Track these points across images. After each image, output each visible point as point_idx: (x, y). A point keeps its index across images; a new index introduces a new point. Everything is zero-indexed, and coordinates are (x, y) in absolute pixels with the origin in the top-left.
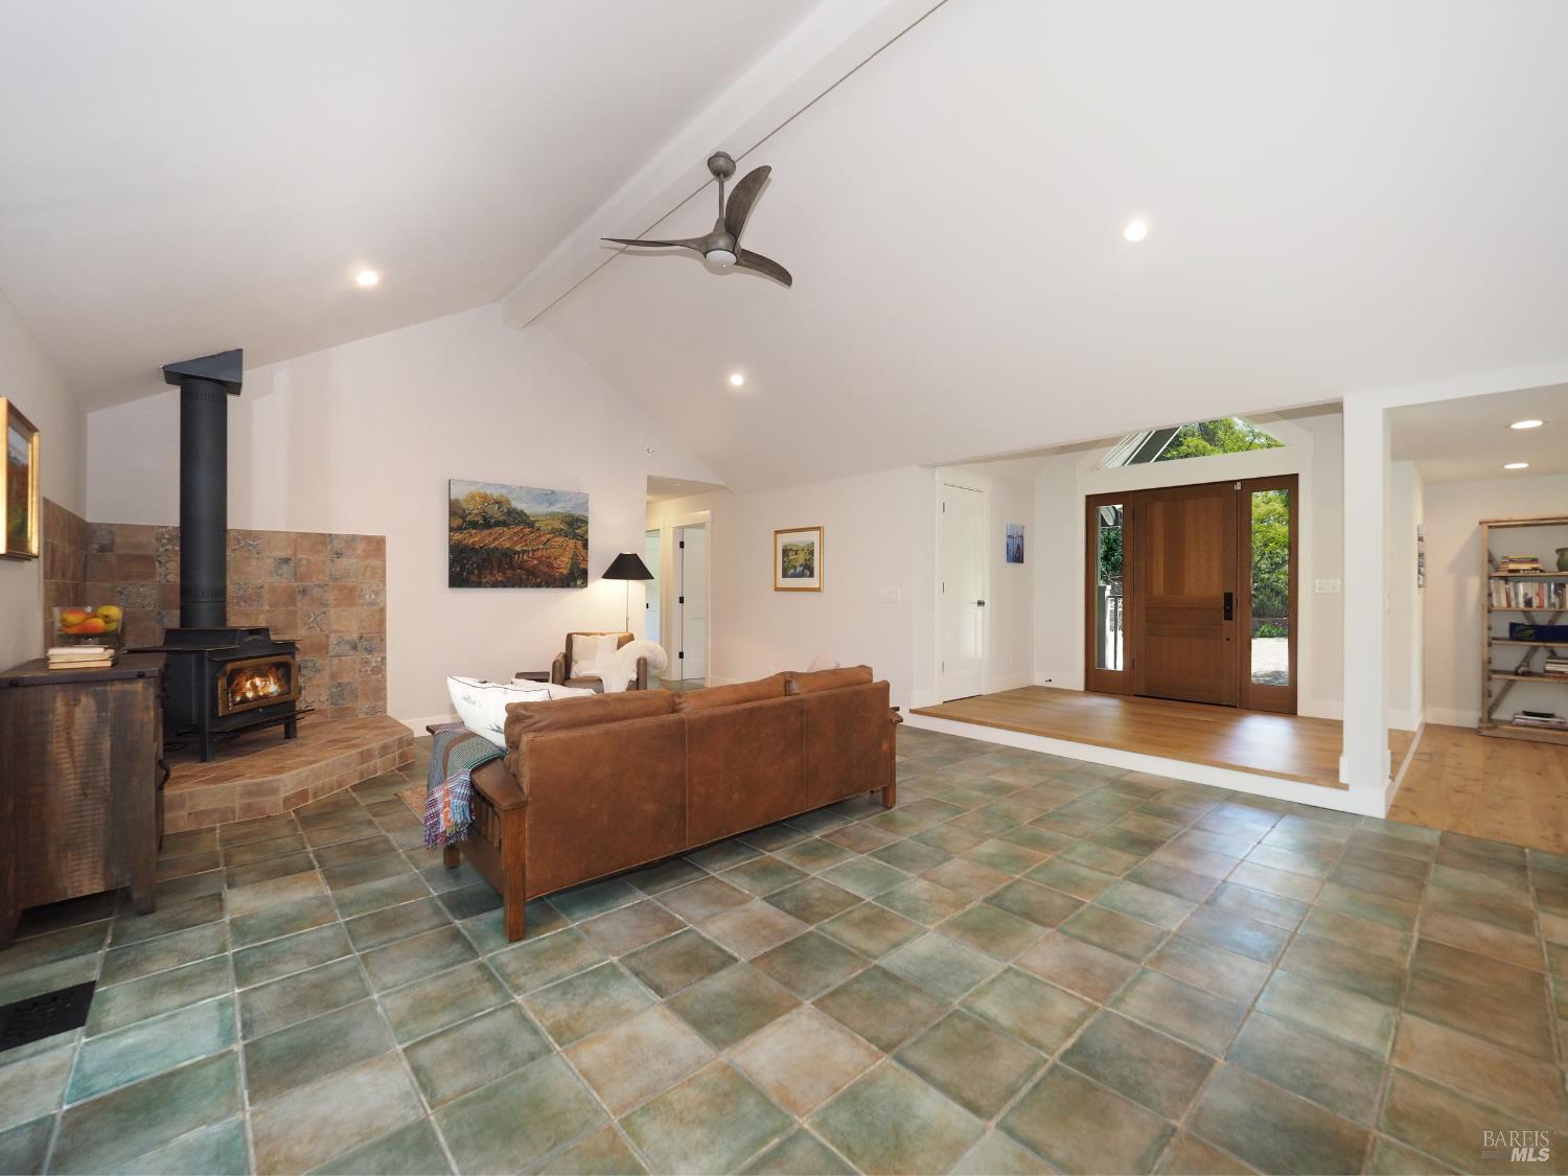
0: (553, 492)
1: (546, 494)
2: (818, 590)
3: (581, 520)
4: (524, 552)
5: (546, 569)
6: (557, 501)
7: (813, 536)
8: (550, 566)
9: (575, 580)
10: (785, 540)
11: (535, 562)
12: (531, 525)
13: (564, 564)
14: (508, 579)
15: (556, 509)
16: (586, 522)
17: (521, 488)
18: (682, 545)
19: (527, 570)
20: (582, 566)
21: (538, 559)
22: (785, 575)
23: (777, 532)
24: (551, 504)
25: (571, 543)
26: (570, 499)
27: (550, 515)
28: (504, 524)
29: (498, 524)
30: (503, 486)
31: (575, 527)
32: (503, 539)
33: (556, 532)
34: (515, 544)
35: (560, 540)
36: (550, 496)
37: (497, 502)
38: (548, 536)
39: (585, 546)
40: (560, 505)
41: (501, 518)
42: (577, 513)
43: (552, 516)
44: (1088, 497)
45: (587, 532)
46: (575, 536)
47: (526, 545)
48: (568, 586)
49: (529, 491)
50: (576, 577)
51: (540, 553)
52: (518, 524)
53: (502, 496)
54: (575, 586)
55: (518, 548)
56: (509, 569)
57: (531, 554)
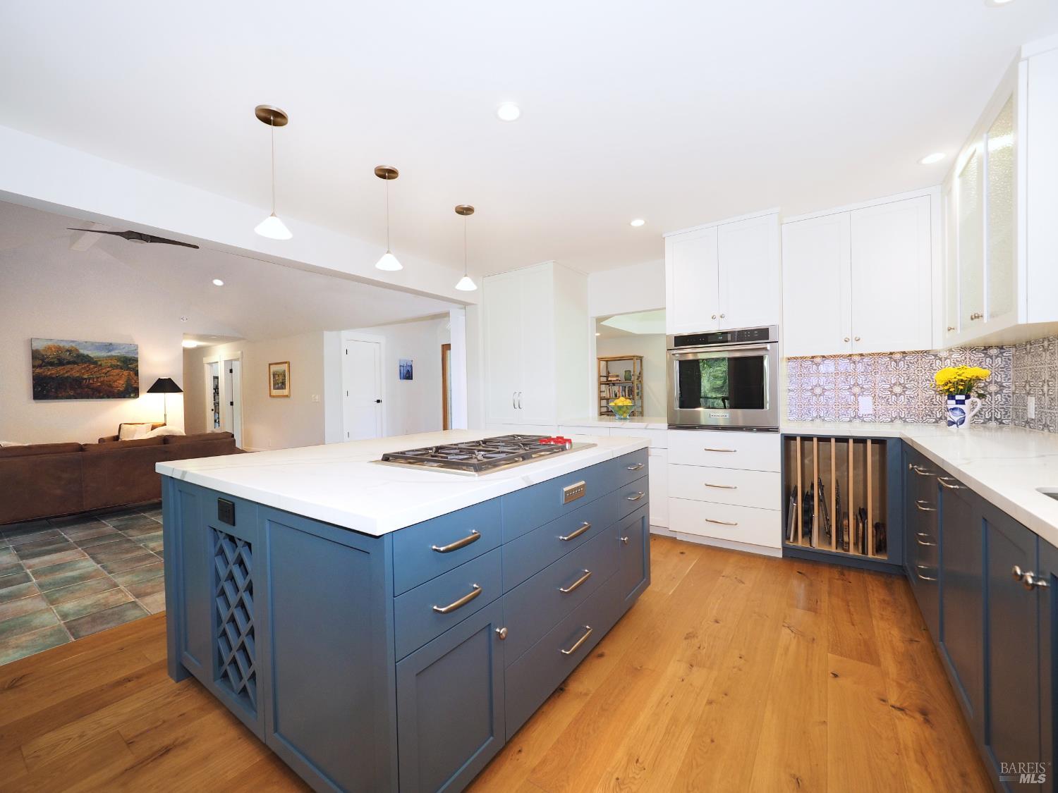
0: (111, 344)
1: (106, 346)
2: (287, 396)
3: (133, 360)
4: (89, 379)
5: (107, 388)
6: (113, 350)
7: (285, 367)
8: (110, 386)
9: (130, 393)
10: (274, 368)
11: (99, 384)
12: (95, 363)
13: (121, 384)
14: (78, 394)
15: (113, 353)
16: (136, 360)
17: (86, 342)
18: (231, 371)
19: (92, 389)
20: (135, 386)
21: (101, 382)
22: (275, 389)
23: (270, 364)
24: (110, 351)
25: (126, 373)
26: (124, 348)
27: (109, 357)
28: (74, 363)
29: (69, 363)
30: (73, 342)
31: (129, 364)
32: (75, 372)
33: (114, 367)
34: (83, 374)
35: (117, 371)
36: (109, 347)
37: (68, 351)
38: (108, 369)
39: (137, 373)
40: (117, 351)
41: (72, 360)
42: (130, 355)
43: (111, 358)
44: (443, 345)
45: (137, 366)
46: (128, 369)
47: (92, 375)
48: (124, 397)
49: (92, 344)
50: (131, 391)
51: (102, 379)
52: (85, 363)
53: (72, 347)
54: (130, 397)
55: (86, 376)
56: (79, 388)
57: (95, 380)
